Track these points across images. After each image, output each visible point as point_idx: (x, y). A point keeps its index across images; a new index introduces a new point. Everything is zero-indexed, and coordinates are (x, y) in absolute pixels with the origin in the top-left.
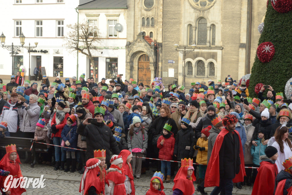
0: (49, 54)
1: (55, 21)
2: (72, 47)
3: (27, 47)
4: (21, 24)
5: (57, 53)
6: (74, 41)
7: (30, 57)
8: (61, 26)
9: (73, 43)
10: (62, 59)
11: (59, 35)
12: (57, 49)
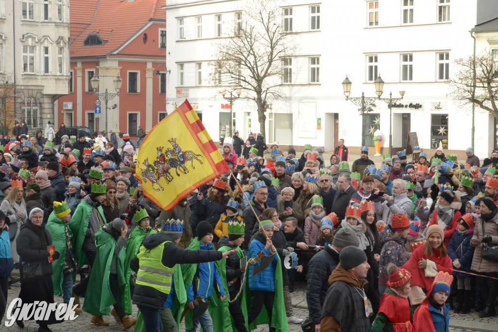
0: (424, 110)
1: (434, 53)
2: (463, 98)
3: (387, 99)
4: (376, 61)
5: (438, 108)
6: (467, 86)
7: (391, 115)
8: (444, 62)
9: (465, 91)
10: (447, 118)
11: (441, 77)
12: (437, 101)
